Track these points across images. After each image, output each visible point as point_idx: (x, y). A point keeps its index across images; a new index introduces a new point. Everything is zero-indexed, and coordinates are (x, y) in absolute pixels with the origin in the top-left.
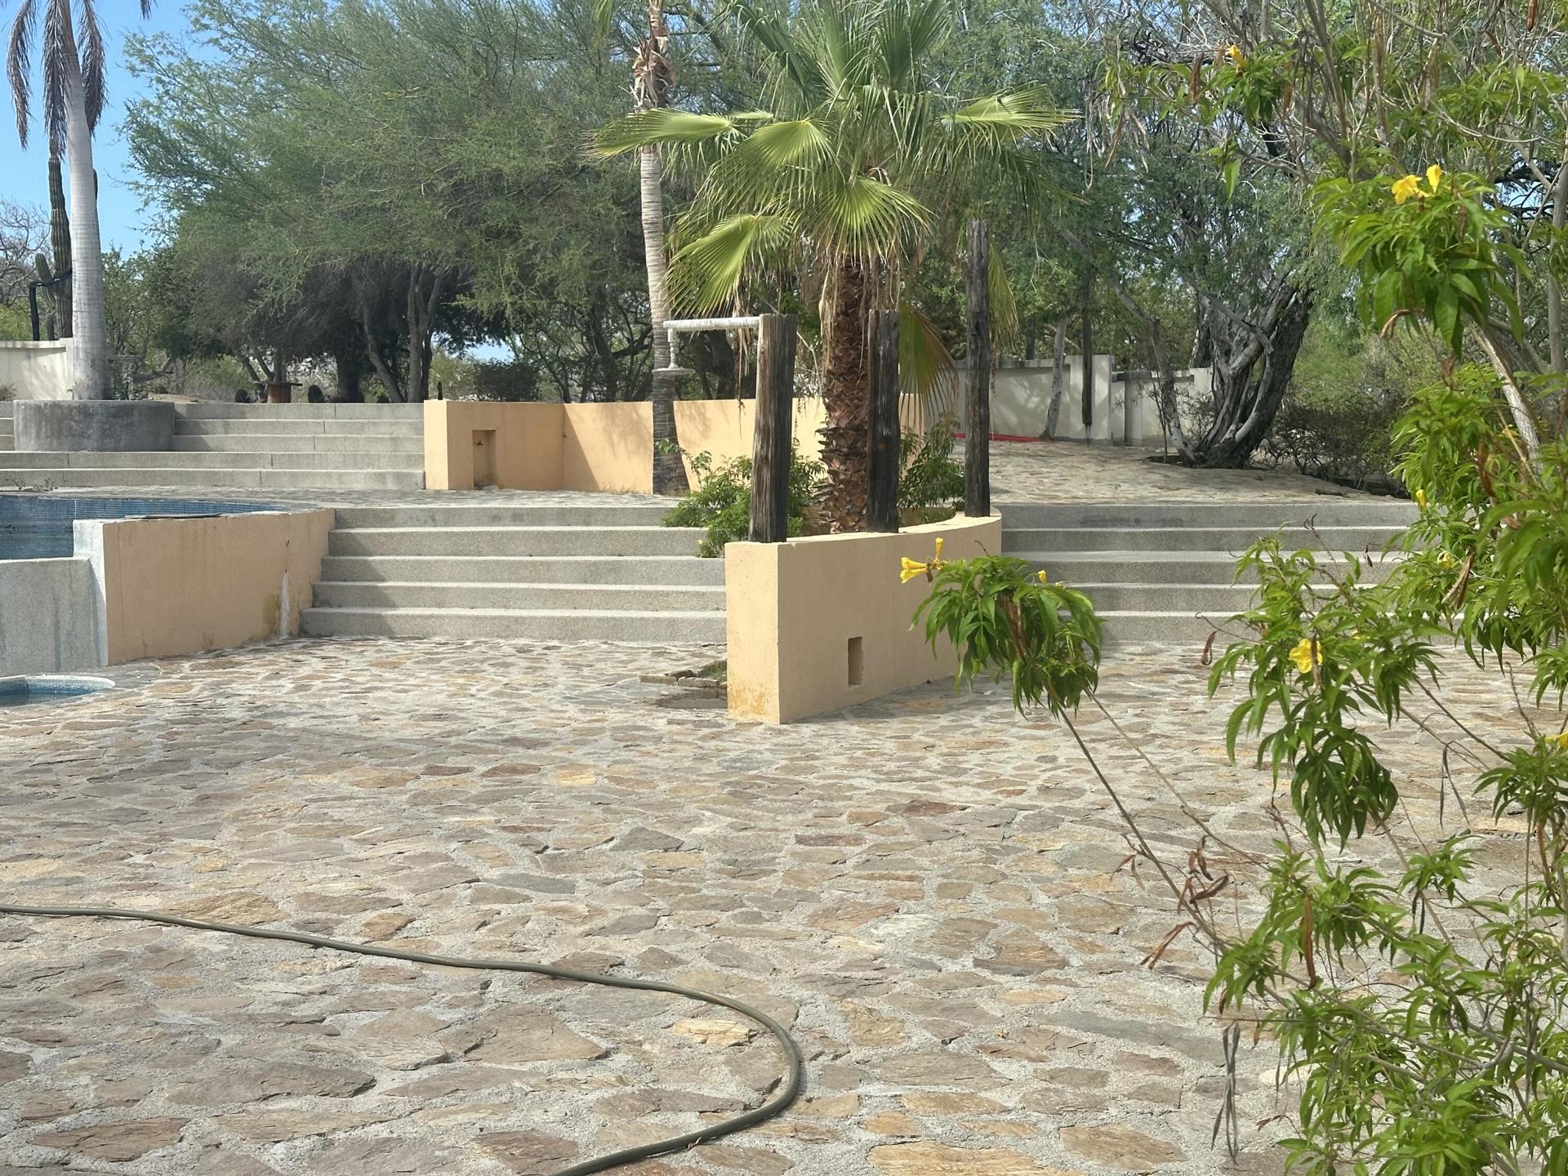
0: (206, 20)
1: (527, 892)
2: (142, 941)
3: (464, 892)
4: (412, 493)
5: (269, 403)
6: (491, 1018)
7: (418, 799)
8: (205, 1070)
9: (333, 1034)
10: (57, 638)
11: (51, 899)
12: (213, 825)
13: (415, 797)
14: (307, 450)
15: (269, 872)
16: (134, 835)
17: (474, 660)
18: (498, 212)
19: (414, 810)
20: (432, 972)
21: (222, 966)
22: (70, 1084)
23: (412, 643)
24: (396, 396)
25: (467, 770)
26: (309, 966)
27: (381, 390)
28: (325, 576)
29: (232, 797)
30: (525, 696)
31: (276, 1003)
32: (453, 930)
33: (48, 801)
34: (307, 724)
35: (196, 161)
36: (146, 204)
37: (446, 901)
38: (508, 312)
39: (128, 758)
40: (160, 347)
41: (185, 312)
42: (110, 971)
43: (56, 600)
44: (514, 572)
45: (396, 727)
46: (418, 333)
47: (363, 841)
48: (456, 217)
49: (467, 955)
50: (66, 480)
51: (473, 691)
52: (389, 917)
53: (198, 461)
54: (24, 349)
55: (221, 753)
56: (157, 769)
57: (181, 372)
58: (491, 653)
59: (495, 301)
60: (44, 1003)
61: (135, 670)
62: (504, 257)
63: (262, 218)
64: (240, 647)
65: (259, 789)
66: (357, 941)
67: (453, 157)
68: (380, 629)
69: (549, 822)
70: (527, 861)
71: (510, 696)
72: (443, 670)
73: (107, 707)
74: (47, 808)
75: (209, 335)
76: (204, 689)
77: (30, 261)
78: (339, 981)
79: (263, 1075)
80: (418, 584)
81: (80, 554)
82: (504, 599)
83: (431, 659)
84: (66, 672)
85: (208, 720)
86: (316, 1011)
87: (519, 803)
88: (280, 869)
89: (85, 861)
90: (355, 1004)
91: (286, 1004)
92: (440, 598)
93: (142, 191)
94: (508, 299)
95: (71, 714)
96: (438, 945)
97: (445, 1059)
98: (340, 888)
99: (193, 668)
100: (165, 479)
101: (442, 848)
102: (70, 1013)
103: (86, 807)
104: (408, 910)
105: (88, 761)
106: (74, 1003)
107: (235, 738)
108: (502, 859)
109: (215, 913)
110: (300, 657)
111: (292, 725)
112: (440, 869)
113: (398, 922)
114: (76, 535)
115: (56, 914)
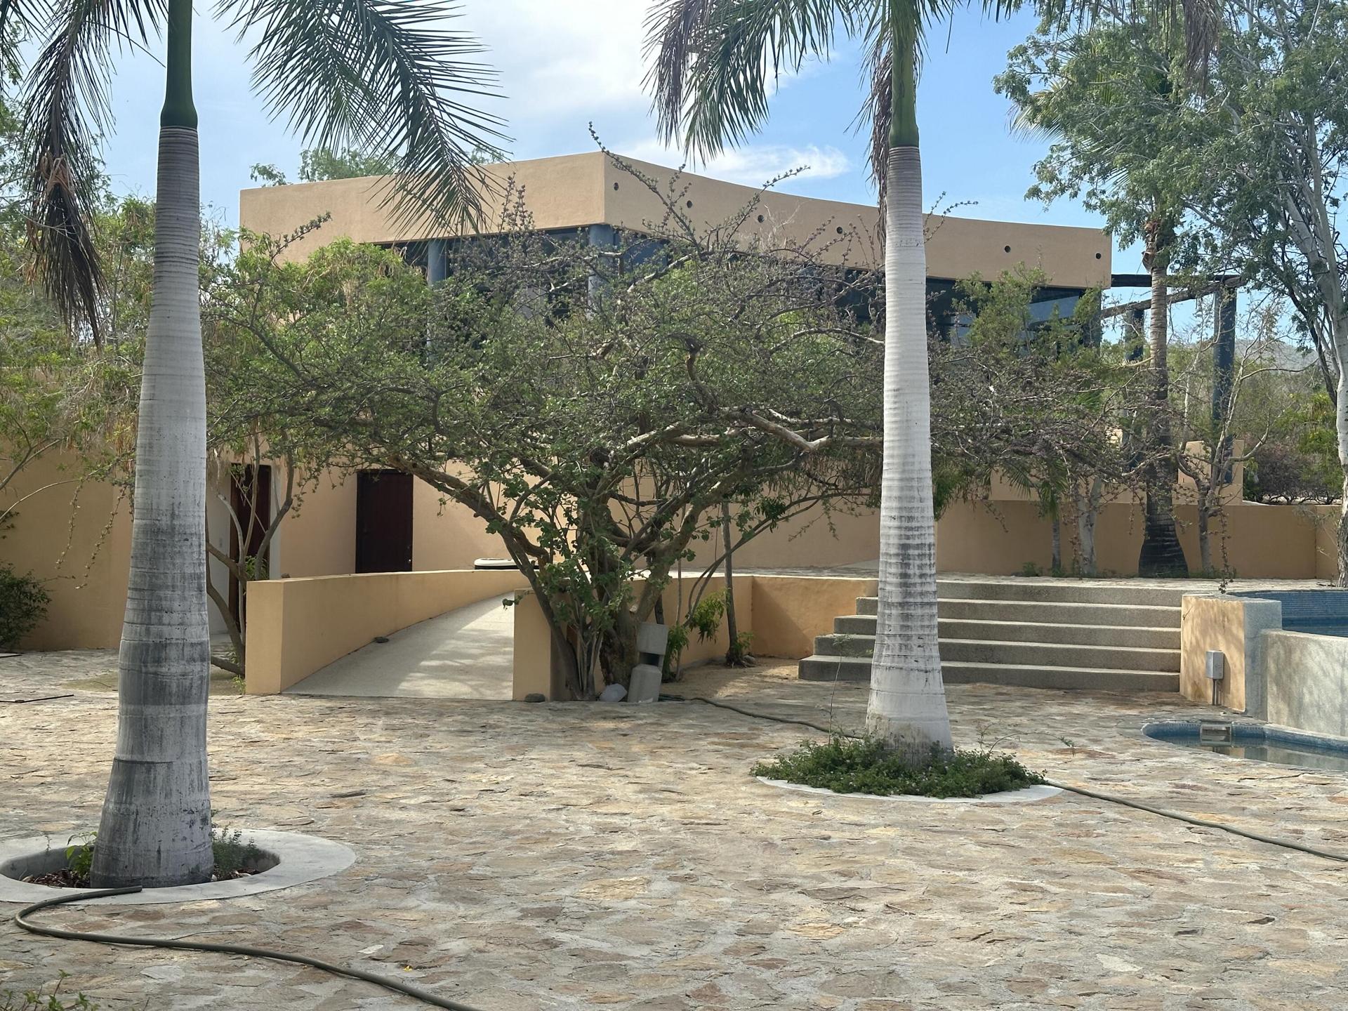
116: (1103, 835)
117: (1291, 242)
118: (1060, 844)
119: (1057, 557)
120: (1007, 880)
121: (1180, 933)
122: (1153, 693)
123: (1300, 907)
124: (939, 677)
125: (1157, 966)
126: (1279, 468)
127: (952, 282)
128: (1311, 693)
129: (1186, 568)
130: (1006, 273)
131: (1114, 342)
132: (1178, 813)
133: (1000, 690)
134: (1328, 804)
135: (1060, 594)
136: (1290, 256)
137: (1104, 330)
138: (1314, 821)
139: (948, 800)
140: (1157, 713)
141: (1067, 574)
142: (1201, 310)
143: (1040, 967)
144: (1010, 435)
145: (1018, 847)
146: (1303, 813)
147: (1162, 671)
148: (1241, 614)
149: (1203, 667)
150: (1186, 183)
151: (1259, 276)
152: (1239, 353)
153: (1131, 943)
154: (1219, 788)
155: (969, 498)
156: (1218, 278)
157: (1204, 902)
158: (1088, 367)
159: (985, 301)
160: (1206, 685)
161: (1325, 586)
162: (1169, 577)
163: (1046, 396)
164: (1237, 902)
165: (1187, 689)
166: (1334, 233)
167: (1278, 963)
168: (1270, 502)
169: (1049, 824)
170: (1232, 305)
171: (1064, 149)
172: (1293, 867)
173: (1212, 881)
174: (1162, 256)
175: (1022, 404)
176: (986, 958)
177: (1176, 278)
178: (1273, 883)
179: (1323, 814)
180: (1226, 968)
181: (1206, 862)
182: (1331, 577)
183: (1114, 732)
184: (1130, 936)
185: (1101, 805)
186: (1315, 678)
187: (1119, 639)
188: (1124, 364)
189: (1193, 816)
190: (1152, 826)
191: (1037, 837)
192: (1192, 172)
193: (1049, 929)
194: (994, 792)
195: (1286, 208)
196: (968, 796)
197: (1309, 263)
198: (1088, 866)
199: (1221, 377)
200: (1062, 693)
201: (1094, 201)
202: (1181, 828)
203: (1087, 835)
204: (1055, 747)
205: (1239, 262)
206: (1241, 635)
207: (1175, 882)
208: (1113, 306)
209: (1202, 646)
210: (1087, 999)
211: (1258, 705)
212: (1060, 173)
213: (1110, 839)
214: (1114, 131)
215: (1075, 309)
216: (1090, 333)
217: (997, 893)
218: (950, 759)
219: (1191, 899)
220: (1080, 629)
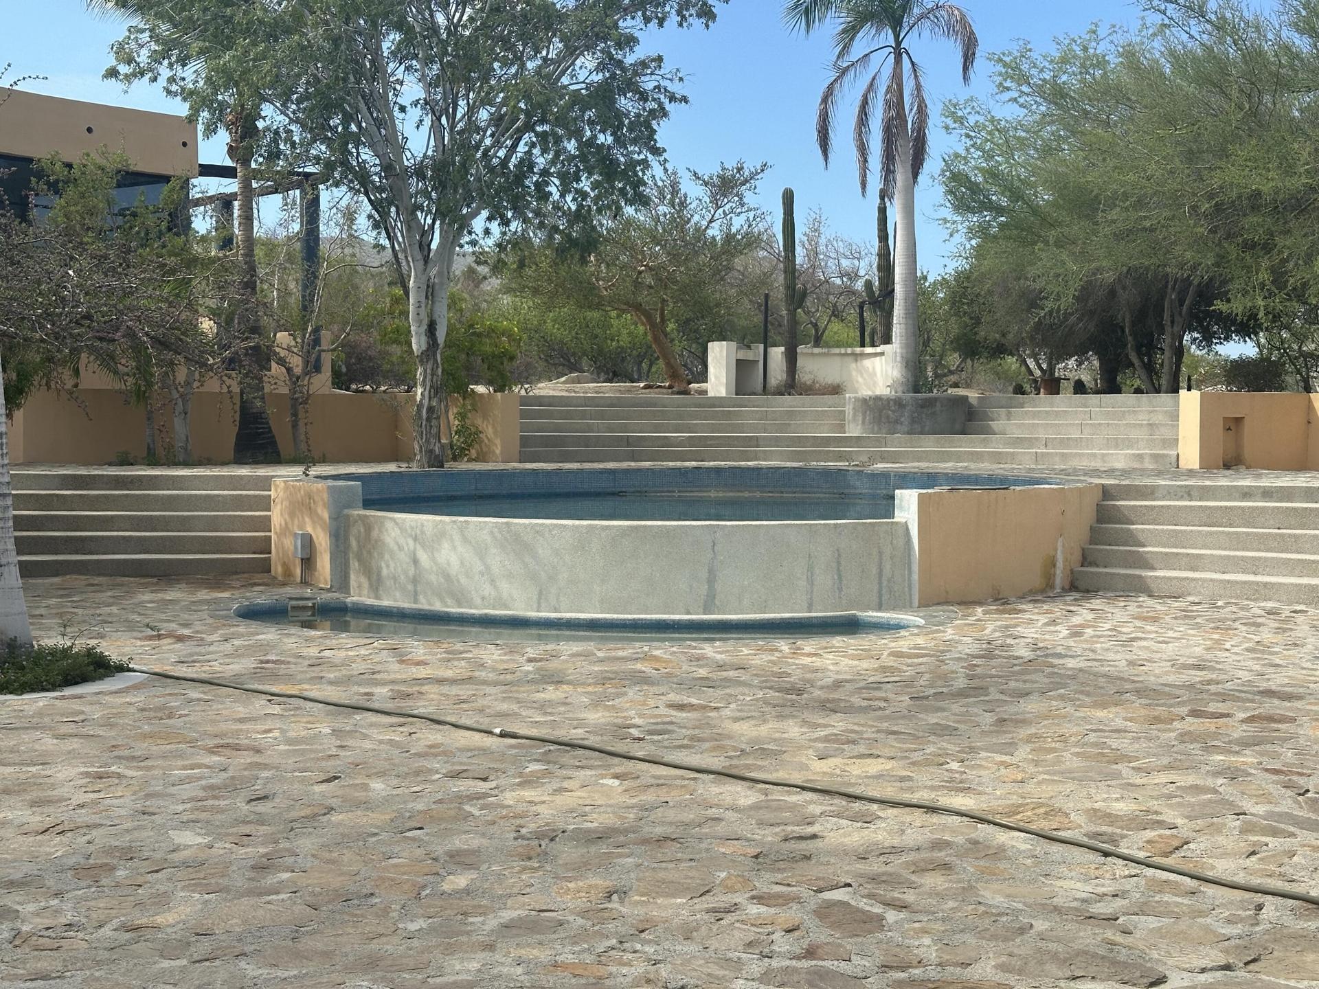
0: (1008, 84)
1: (1292, 829)
2: (962, 834)
3: (1234, 823)
4: (1168, 472)
5: (1042, 395)
6: (1266, 937)
7: (1184, 737)
8: (1024, 947)
9: (1126, 932)
10: (880, 583)
11: (889, 792)
12: (1011, 743)
13: (1182, 735)
14: (1075, 434)
15: (1061, 787)
16: (949, 746)
17: (1228, 619)
18: (1254, 225)
19: (1182, 746)
20: (1210, 890)
21: (1029, 862)
22: (917, 943)
23: (1169, 601)
24: (1152, 389)
25: (1227, 715)
26: (1101, 872)
27: (1137, 383)
28: (1093, 541)
29: (1024, 722)
30: (1277, 653)
31: (1076, 899)
32: (1225, 855)
33: (880, 713)
34: (1083, 665)
35: (994, 198)
36: (951, 236)
37: (1219, 830)
38: (1261, 314)
39: (939, 683)
40: (954, 350)
41: (977, 321)
42: (941, 855)
43: (880, 553)
44: (1263, 543)
45: (1159, 673)
46: (1173, 334)
47: (1139, 769)
48: (1215, 232)
49: (1241, 879)
50: (884, 457)
51: (1228, 646)
52: (1168, 837)
53: (985, 443)
54: (854, 354)
55: (1013, 684)
56: (962, 694)
57: (970, 370)
58: (1242, 613)
59: (1250, 304)
60: (891, 875)
61: (940, 612)
62: (1258, 264)
63: (1046, 243)
64: (1022, 597)
65: (1046, 717)
66: (1141, 855)
67: (1216, 183)
68: (1139, 588)
69: (1308, 768)
70: (1290, 801)
71: (1263, 652)
72: (1198, 626)
73: (920, 641)
74: (880, 719)
75: (995, 340)
76: (994, 631)
77: (859, 285)
78: (1128, 887)
79: (1070, 958)
80: (1174, 550)
81: (899, 516)
82: (1254, 566)
83: (1187, 616)
84: (887, 610)
85: (1000, 656)
86: (1110, 910)
87: (1278, 749)
88: (1069, 787)
89: (913, 764)
90: (1145, 908)
91: (1084, 901)
92: (1194, 563)
93: (948, 225)
94: (1261, 302)
95: (893, 644)
96: (1213, 868)
97: (1227, 967)
98: (1122, 807)
99: (985, 612)
100: (959, 457)
101: (1210, 782)
102: (912, 886)
103: (910, 720)
104: (1184, 833)
105: (909, 683)
106: (913, 878)
107: (1022, 673)
108: (1265, 797)
109: (1019, 817)
110: (1072, 608)
111: (1070, 665)
112: (1210, 800)
113: (1176, 843)
114: (897, 502)
115: (894, 804)
116: (186, 716)
117: (364, 144)
118: (140, 728)
119: (151, 446)
120: (83, 769)
121: (252, 800)
122: (246, 575)
123: (365, 763)
124: (15, 570)
125: (228, 835)
126: (365, 358)
127: (30, 160)
128: (388, 566)
129: (278, 454)
130: (88, 155)
131: (203, 232)
132: (260, 687)
133: (92, 581)
134: (396, 666)
135: (153, 482)
136: (364, 157)
137: (193, 218)
138: (383, 683)
139: (26, 696)
140: (248, 594)
141: (162, 462)
142: (286, 204)
143: (109, 851)
144: (92, 321)
145: (99, 736)
146: (375, 676)
147: (254, 553)
148: (325, 496)
149: (292, 548)
150: (262, 78)
151: (337, 175)
152: (324, 247)
153: (204, 816)
154: (300, 660)
155: (53, 386)
156: (299, 174)
157: (277, 768)
158: (176, 255)
159: (67, 182)
160: (295, 565)
161: (403, 467)
162: (262, 463)
163: (130, 282)
164: (309, 765)
165: (277, 569)
166: (403, 138)
167: (340, 817)
168: (357, 391)
169: (132, 710)
170: (316, 201)
171: (142, 31)
172: (361, 727)
173: (287, 747)
174: (245, 148)
175: (104, 289)
176: (53, 850)
177: (259, 171)
178: (343, 744)
179: (393, 676)
180: (292, 827)
181: (282, 731)
182: (409, 460)
183: (205, 615)
184: (204, 809)
185: (184, 687)
186: (392, 553)
187: (213, 524)
188: (213, 254)
189: (274, 689)
190: (235, 702)
191: (117, 724)
192: (267, 68)
193: (123, 812)
194: (75, 683)
195: (358, 111)
196: (48, 690)
197: (381, 165)
198: (168, 747)
199: (308, 271)
200: (155, 580)
201: (174, 88)
202: (261, 701)
203: (170, 717)
204: (144, 634)
205: (317, 159)
206: (326, 516)
207: (251, 753)
208: (200, 195)
209: (290, 526)
210: (155, 875)
211: (342, 581)
212: (139, 56)
213: (192, 718)
214: (190, 18)
215: (162, 197)
216: (178, 221)
217: (71, 783)
218: (29, 655)
219: (266, 767)
220: (173, 516)
